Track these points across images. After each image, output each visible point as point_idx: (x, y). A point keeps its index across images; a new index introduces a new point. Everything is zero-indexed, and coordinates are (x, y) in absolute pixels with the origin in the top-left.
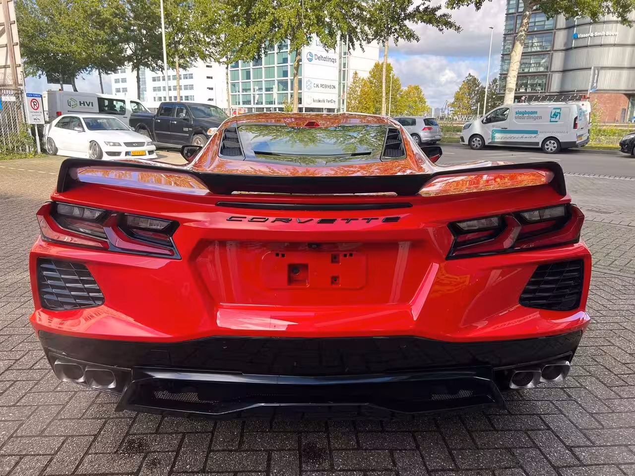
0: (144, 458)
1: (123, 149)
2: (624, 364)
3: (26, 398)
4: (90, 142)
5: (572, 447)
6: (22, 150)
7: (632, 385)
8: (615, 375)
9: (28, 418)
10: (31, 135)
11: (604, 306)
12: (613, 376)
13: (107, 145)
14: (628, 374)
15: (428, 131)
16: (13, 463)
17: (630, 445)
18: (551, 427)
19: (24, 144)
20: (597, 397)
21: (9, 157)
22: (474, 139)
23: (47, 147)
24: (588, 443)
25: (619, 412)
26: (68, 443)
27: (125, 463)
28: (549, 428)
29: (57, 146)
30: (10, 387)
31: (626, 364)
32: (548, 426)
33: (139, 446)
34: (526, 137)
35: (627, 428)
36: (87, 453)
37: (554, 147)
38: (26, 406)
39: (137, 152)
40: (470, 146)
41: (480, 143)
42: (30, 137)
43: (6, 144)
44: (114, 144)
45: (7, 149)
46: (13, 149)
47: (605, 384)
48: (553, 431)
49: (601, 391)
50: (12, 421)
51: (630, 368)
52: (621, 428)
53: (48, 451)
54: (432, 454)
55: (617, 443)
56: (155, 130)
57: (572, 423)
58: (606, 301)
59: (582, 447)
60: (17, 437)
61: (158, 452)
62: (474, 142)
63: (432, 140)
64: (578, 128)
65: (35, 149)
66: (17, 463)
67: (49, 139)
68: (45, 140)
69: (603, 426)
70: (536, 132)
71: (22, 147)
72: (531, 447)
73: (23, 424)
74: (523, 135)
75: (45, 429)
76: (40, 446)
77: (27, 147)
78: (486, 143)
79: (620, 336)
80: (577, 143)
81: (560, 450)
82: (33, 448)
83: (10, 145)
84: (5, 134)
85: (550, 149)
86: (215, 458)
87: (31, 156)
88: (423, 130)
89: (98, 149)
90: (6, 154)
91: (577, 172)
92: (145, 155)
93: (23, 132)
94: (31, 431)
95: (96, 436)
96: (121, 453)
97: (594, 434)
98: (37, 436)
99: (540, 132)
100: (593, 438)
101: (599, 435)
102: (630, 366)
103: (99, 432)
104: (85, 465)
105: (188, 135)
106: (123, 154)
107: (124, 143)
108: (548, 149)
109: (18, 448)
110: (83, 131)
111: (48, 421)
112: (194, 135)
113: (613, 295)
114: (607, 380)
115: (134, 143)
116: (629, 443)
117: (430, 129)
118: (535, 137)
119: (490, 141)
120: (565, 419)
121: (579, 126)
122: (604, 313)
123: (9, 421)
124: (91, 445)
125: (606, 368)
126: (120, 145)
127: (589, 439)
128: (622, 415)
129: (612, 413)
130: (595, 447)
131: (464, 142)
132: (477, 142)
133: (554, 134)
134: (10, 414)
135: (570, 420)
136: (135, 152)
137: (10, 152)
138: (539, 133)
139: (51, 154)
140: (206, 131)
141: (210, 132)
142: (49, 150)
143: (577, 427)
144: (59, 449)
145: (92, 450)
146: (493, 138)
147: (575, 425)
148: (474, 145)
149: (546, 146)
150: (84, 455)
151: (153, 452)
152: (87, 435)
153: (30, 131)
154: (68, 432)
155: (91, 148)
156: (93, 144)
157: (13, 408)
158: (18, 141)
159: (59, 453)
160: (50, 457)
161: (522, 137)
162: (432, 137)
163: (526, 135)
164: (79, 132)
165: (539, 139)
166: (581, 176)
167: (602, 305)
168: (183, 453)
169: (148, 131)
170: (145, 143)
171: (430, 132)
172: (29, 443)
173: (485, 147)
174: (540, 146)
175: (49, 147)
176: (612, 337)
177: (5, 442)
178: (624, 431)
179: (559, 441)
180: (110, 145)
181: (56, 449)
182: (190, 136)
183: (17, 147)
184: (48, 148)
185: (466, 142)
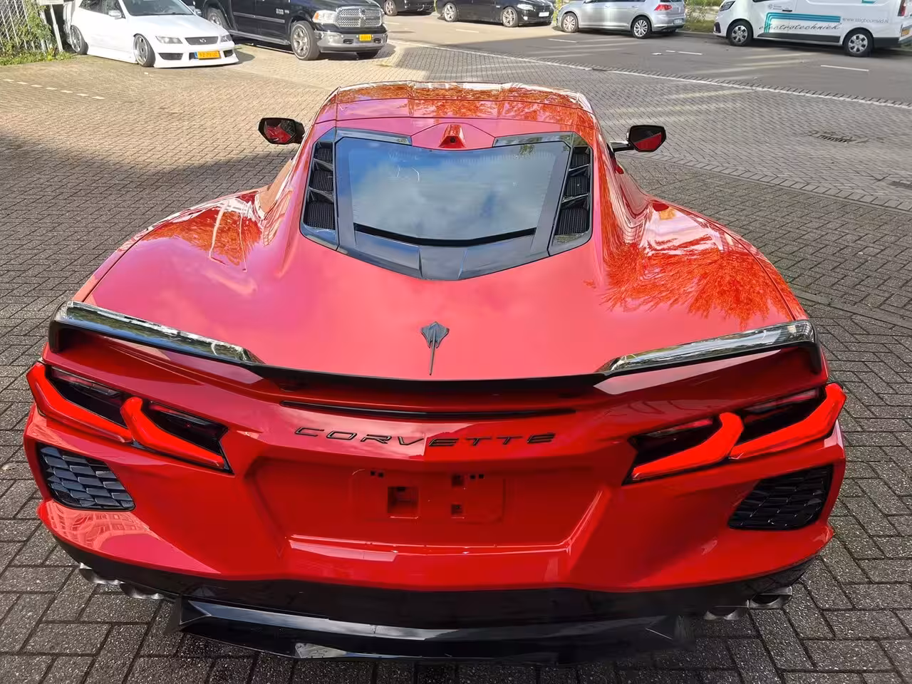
0: (212, 667)
1: (186, 49)
2: (886, 516)
3: (58, 551)
4: (135, 36)
5: (785, 670)
6: (36, 47)
7: (890, 559)
8: (870, 536)
9: (61, 588)
10: (45, 23)
11: (879, 397)
12: (866, 539)
13: (160, 41)
14: (888, 536)
15: (663, 11)
16: (44, 667)
17: (865, 671)
18: (762, 633)
19: (37, 38)
20: (835, 578)
21: (17, 59)
22: (737, 28)
23: (71, 40)
24: (808, 666)
25: (860, 610)
26: (114, 636)
27: (187, 675)
28: (759, 636)
29: (86, 41)
30: (35, 530)
31: (890, 516)
32: (758, 631)
33: (205, 645)
34: (820, 28)
35: (867, 639)
36: (137, 656)
37: (863, 46)
38: (58, 566)
39: (208, 53)
40: (729, 40)
41: (746, 34)
42: (44, 26)
43: (11, 38)
44: (171, 41)
45: (13, 47)
46: (22, 47)
47: (850, 553)
48: (763, 641)
49: (844, 567)
50: (41, 593)
51: (893, 525)
52: (859, 639)
53: (88, 649)
54: (592, 676)
55: (848, 666)
56: (233, 11)
57: (792, 625)
58: (885, 385)
59: (799, 671)
60: (48, 622)
61: (230, 657)
62: (735, 32)
63: (668, 28)
64: (905, 15)
65: (53, 45)
66: (49, 668)
67: (73, 28)
68: (67, 29)
69: (834, 635)
70: (836, 19)
71: (35, 43)
72: (727, 669)
73: (55, 599)
74: (815, 22)
75: (83, 609)
76: (77, 640)
77: (42, 42)
78: (755, 36)
79: (891, 460)
80: (900, 39)
81: (766, 676)
82: (69, 644)
83: (17, 40)
84: (6, 22)
85: (855, 49)
86: (304, 672)
87: (50, 57)
88: (657, 9)
89: (146, 48)
90: (13, 54)
91: (891, 99)
92: (220, 58)
93: (34, 17)
94: (65, 613)
95: (149, 625)
96: (182, 657)
97: (819, 648)
98: (73, 622)
99: (844, 19)
100: (816, 657)
101: (825, 652)
102: (894, 520)
103: (154, 618)
104: (136, 675)
105: (284, 21)
106: (186, 57)
107: (186, 39)
108: (852, 48)
109: (49, 642)
110: (122, 17)
111: (87, 596)
112: (293, 21)
113: (897, 373)
114: (855, 547)
115: (201, 38)
116: (865, 668)
117: (667, 8)
118: (835, 27)
119: (762, 31)
120: (784, 618)
121: (906, 12)
122: (876, 410)
123: (36, 593)
124: (143, 640)
125: (860, 523)
126: (179, 42)
127: (810, 658)
128: (865, 614)
129: (852, 610)
130: (817, 672)
131: (720, 32)
132: (740, 32)
133: (866, 23)
134: (38, 581)
135: (789, 621)
136: (204, 53)
137: (18, 50)
138: (841, 21)
139: (79, 53)
140: (312, 17)
141: (317, 17)
142: (75, 47)
143: (797, 634)
144: (103, 644)
145: (145, 651)
146: (768, 26)
147: (795, 631)
148: (735, 38)
149: (850, 44)
150: (134, 657)
151: (223, 657)
152: (137, 623)
153: (43, 16)
154: (113, 616)
155: (136, 47)
156: (140, 40)
157: (41, 569)
158: (28, 33)
159: (102, 653)
160: (91, 658)
161: (814, 27)
162: (668, 23)
163: (820, 24)
164: (117, 18)
165: (841, 30)
166: (896, 106)
167: (877, 394)
168: (262, 661)
169: (222, 11)
170: (217, 37)
171: (667, 14)
172: (64, 634)
173: (752, 42)
174: (841, 43)
175: (75, 41)
176: (879, 461)
177: (32, 631)
178: (862, 646)
179: (768, 659)
180: (165, 42)
181: (99, 646)
182: (287, 23)
183: (27, 43)
184: (73, 42)
185: (724, 33)
